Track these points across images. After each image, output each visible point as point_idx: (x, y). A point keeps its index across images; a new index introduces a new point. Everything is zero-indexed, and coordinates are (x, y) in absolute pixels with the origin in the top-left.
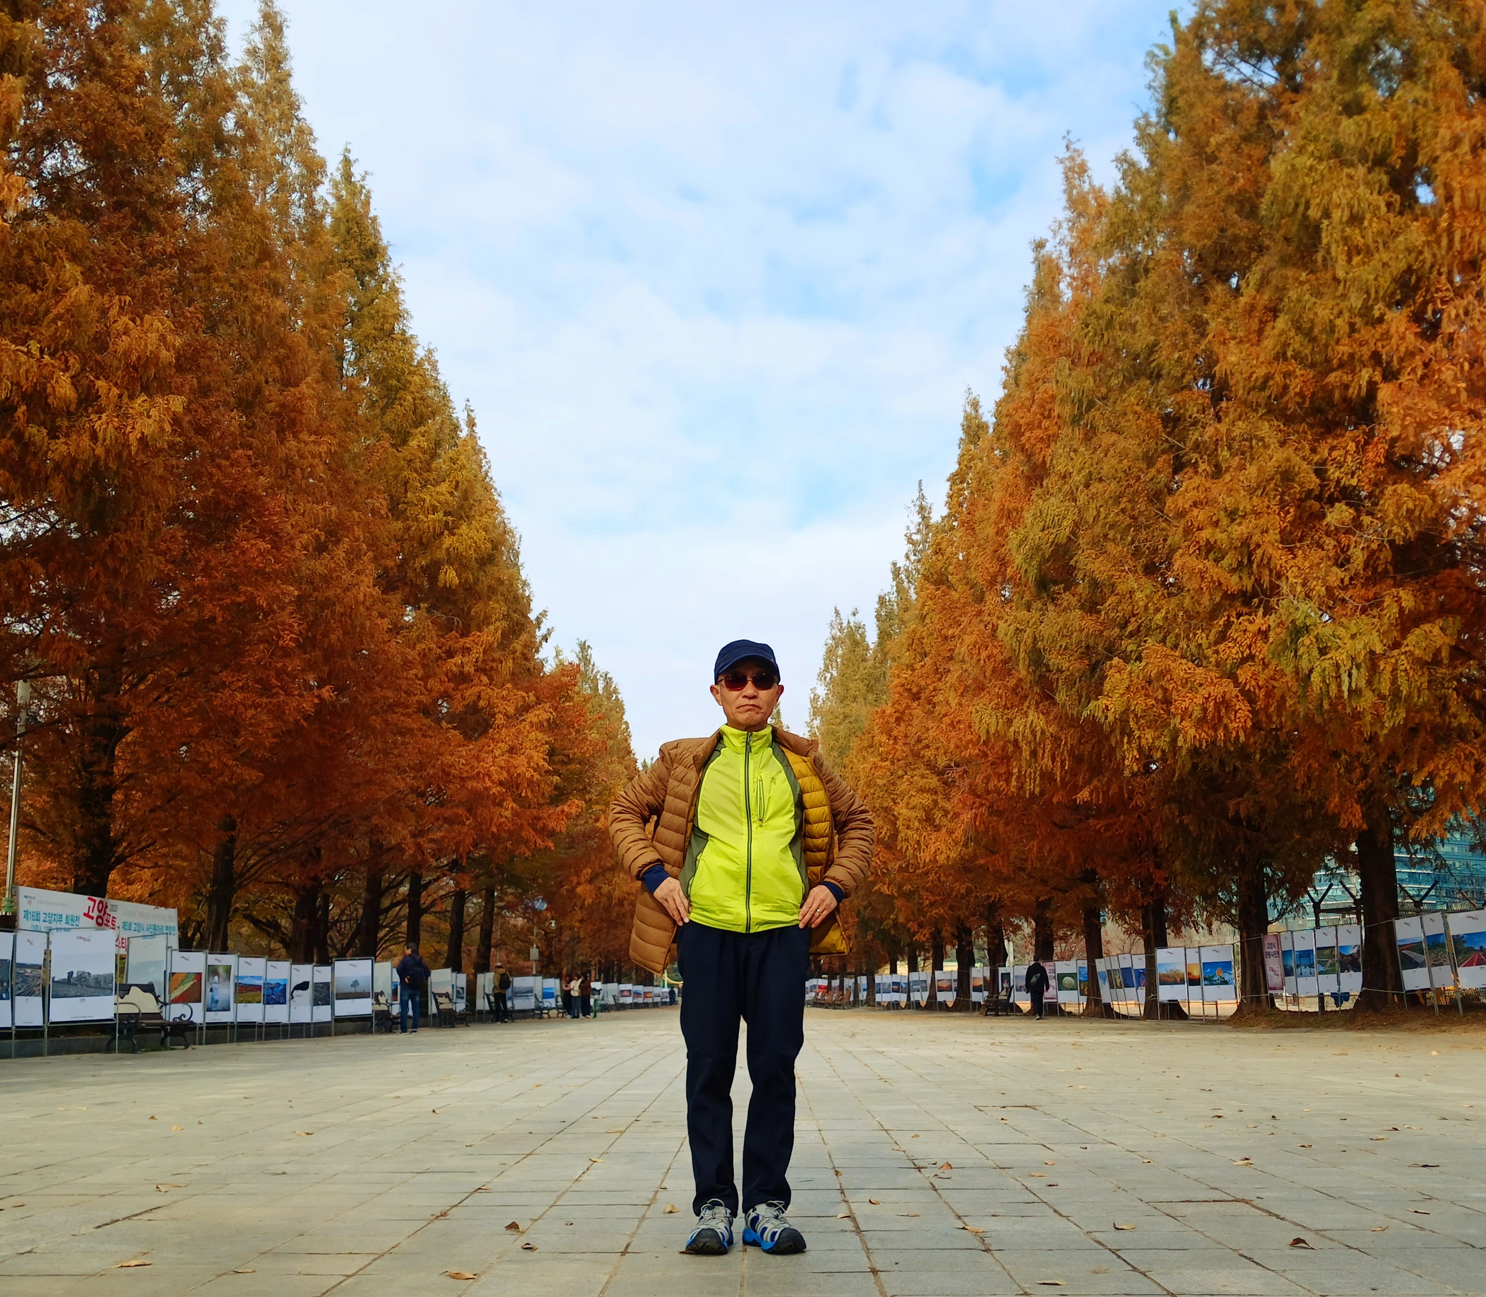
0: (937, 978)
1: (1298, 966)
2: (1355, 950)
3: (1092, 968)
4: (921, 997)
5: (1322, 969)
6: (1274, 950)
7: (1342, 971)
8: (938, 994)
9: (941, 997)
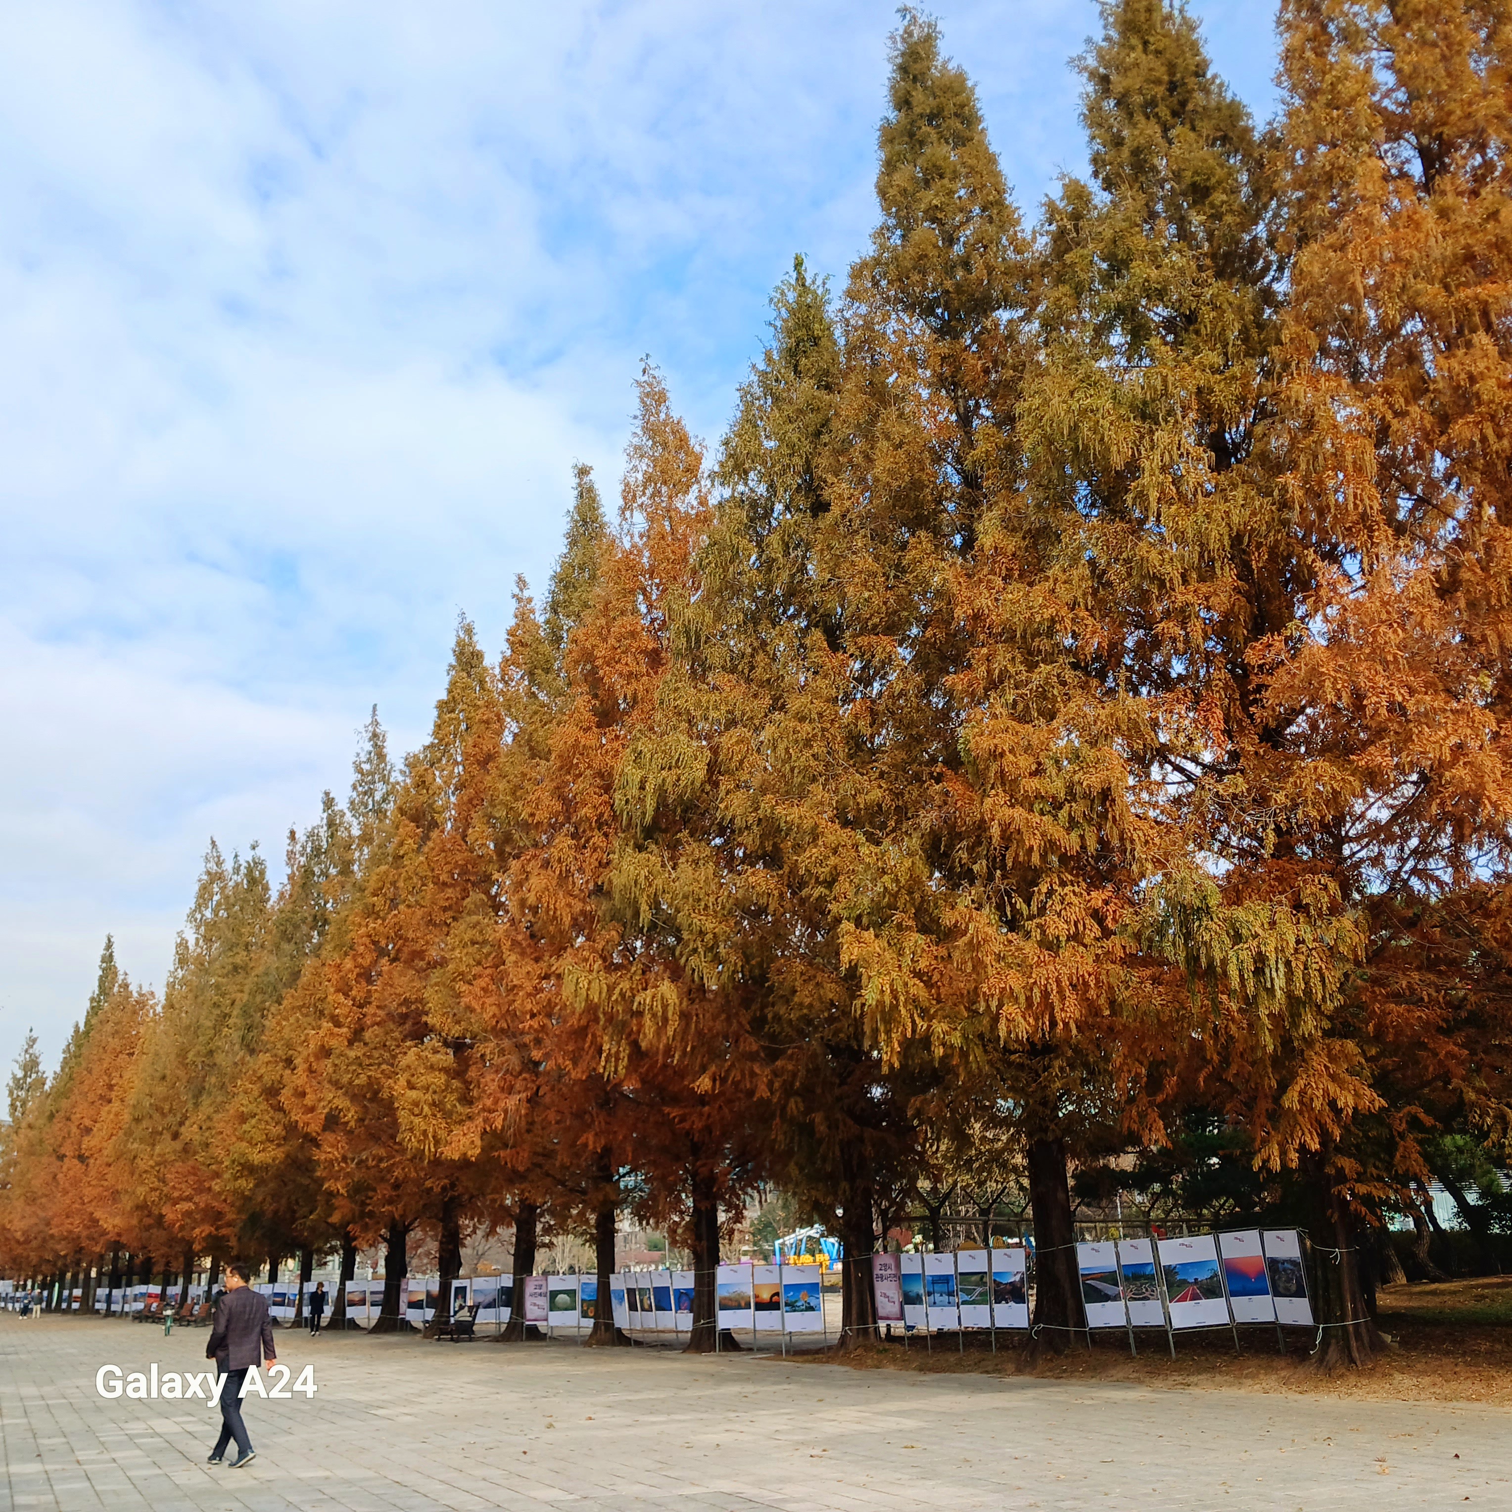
0: (348, 1290)
1: (928, 1294)
2: (1017, 1278)
3: (603, 1285)
5: (966, 1298)
6: (890, 1272)
7: (998, 1302)
8: (349, 1310)
9: (353, 1313)
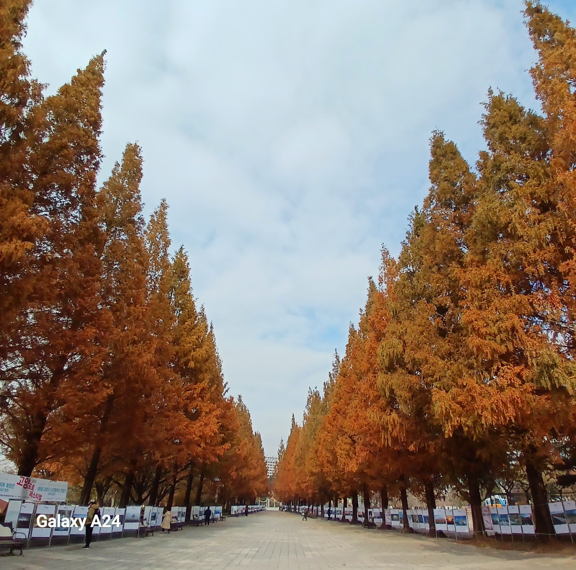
0: (345, 510)
1: (500, 521)
2: (529, 516)
3: (405, 513)
4: (340, 516)
5: (513, 523)
6: (487, 513)
7: (523, 524)
8: (346, 516)
9: (347, 517)
